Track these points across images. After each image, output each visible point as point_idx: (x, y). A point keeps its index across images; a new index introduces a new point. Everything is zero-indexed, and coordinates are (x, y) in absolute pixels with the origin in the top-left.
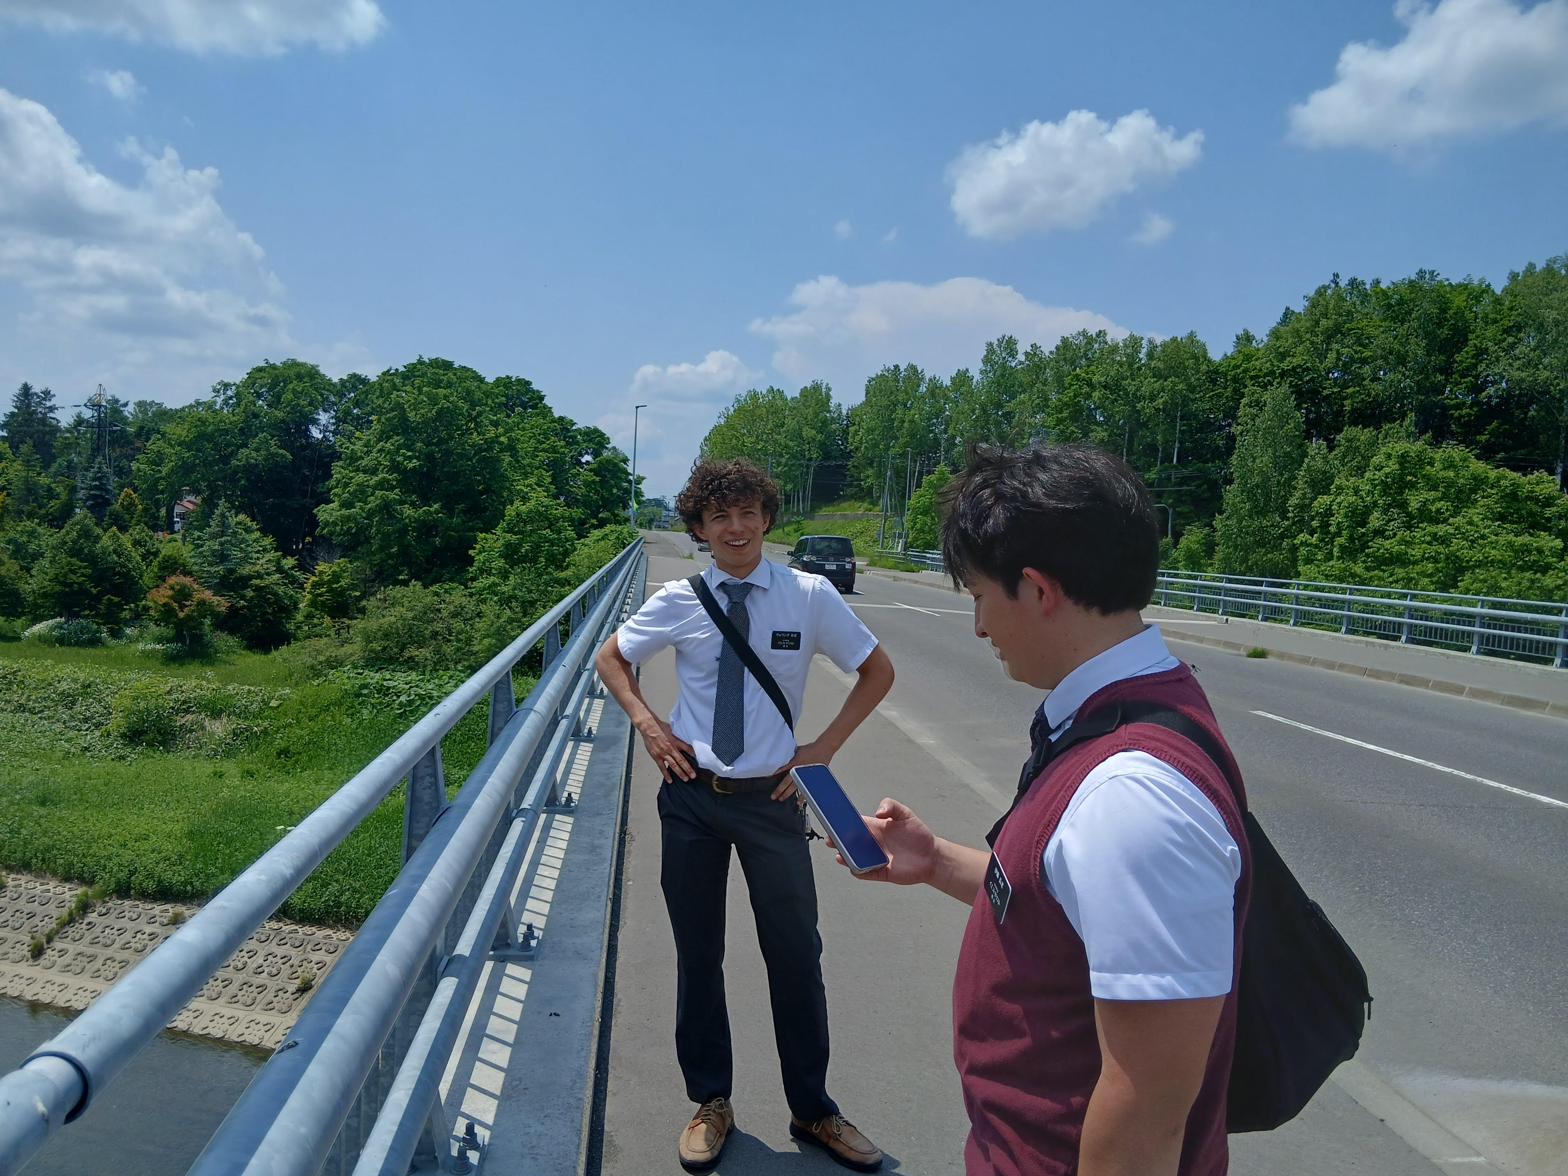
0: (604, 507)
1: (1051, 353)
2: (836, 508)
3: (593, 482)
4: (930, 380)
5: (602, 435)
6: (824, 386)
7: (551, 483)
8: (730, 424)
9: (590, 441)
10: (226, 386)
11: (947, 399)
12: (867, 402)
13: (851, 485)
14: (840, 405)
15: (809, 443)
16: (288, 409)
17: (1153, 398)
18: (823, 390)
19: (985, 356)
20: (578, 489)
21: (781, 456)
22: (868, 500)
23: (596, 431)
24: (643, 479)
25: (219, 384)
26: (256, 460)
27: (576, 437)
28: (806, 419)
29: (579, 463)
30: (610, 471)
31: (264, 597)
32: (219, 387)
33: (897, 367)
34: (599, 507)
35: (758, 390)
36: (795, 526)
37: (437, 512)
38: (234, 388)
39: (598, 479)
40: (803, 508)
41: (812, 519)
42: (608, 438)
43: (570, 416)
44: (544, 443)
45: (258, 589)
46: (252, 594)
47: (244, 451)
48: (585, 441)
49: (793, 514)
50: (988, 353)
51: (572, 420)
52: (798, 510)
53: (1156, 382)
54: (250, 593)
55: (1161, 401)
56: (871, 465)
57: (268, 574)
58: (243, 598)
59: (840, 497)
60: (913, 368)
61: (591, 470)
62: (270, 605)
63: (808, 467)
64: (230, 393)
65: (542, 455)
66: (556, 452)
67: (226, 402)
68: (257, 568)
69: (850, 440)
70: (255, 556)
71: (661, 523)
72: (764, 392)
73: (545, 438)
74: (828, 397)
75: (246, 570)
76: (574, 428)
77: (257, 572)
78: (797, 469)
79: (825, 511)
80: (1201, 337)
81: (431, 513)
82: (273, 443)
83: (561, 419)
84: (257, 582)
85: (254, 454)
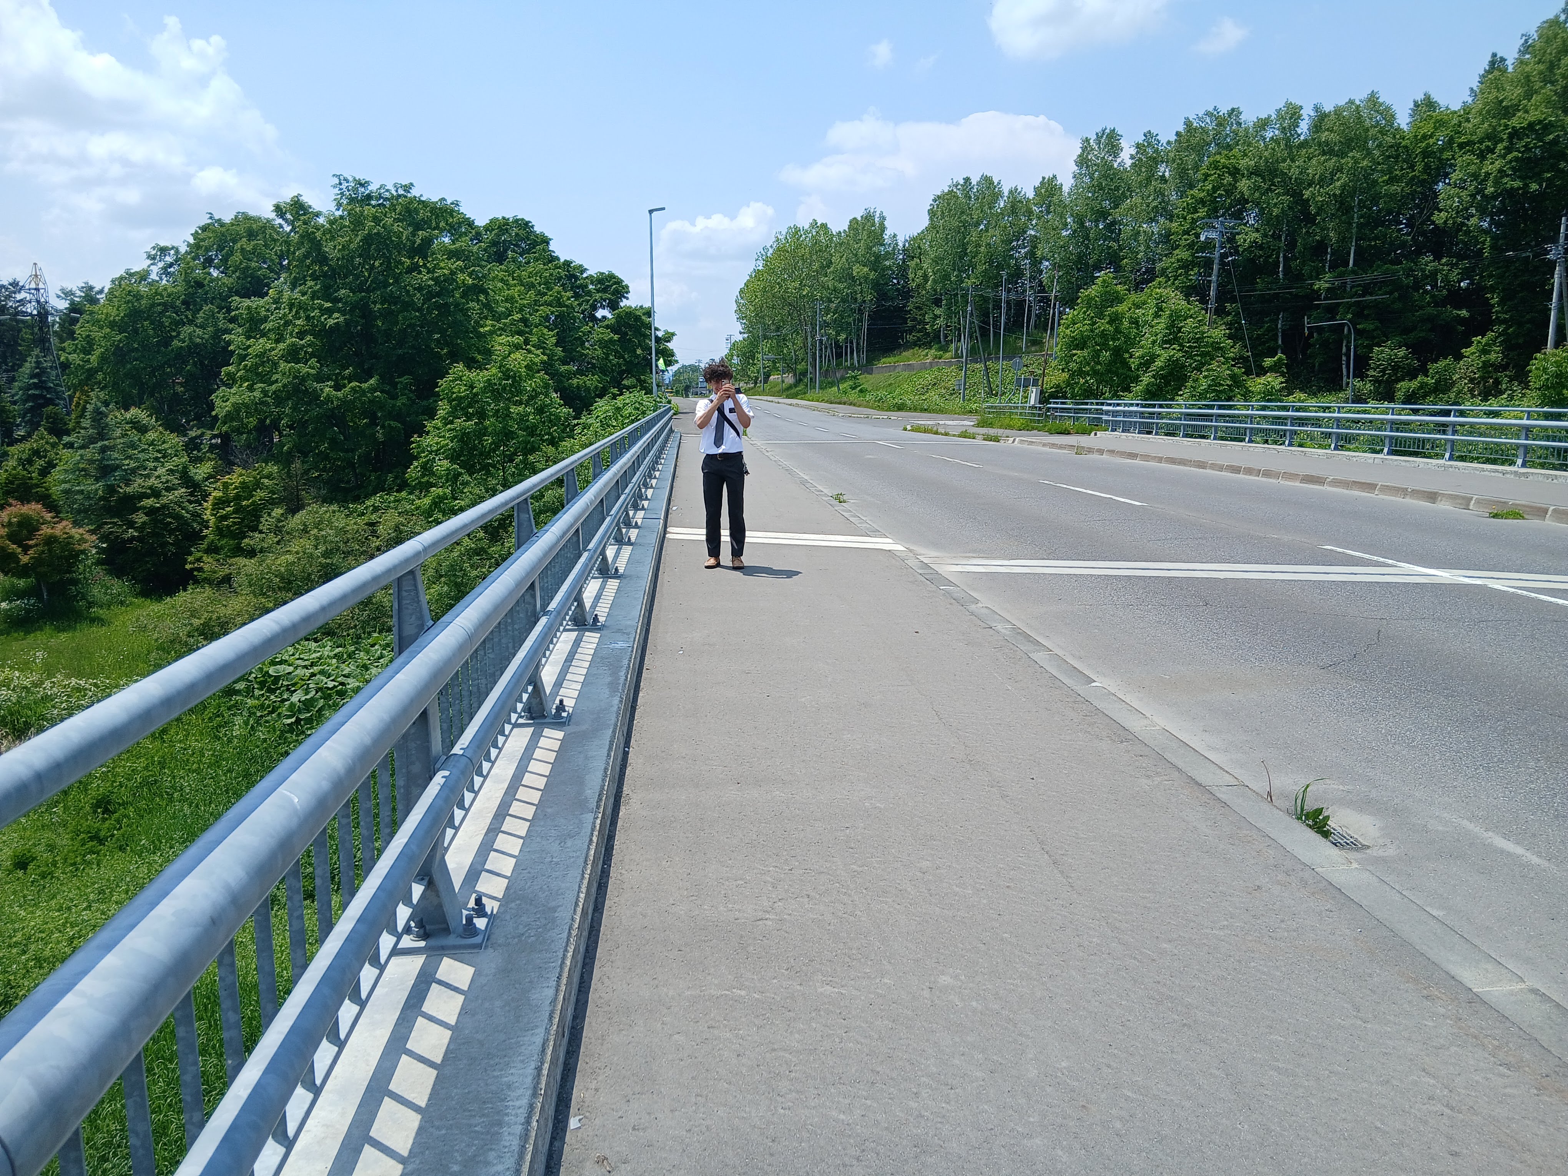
0: (629, 372)
1: (1169, 143)
2: (896, 359)
3: (611, 341)
4: (1011, 192)
5: (619, 282)
6: (877, 215)
7: (557, 345)
8: (769, 268)
9: (605, 290)
10: (163, 250)
11: (1030, 212)
12: (932, 227)
13: (911, 331)
14: (895, 236)
15: (860, 284)
16: (237, 274)
17: (1322, 182)
18: (877, 220)
19: (1080, 156)
20: (592, 351)
21: (830, 301)
22: (936, 346)
23: (611, 276)
24: (673, 334)
25: (154, 248)
26: (202, 338)
27: (586, 286)
28: (856, 255)
29: (594, 319)
30: (630, 326)
31: (161, 521)
32: (153, 252)
33: (967, 180)
34: (621, 373)
35: (800, 226)
36: (851, 383)
37: (373, 390)
38: (172, 252)
39: (616, 337)
40: (859, 362)
41: (870, 373)
42: (627, 287)
43: (578, 261)
44: (545, 294)
45: (151, 512)
46: (145, 518)
47: (187, 329)
48: (598, 291)
49: (847, 368)
50: (1083, 151)
51: (581, 266)
52: (852, 364)
53: (1326, 161)
54: (140, 518)
55: (1338, 184)
56: (937, 302)
57: (168, 489)
58: (131, 524)
59: (899, 346)
60: (987, 181)
61: (607, 327)
62: (171, 532)
63: (861, 311)
64: (169, 259)
65: (544, 310)
66: (560, 305)
67: (165, 271)
68: (152, 481)
69: (911, 276)
70: (151, 465)
71: (698, 390)
72: (807, 227)
73: (548, 289)
74: (883, 228)
75: (137, 485)
76: (585, 275)
77: (151, 488)
78: (849, 316)
79: (886, 361)
80: (1384, 98)
81: (363, 392)
82: (221, 316)
83: (567, 263)
84: (149, 502)
85: (199, 332)
